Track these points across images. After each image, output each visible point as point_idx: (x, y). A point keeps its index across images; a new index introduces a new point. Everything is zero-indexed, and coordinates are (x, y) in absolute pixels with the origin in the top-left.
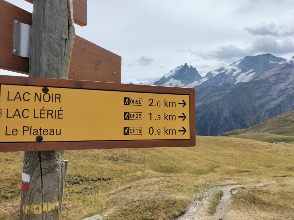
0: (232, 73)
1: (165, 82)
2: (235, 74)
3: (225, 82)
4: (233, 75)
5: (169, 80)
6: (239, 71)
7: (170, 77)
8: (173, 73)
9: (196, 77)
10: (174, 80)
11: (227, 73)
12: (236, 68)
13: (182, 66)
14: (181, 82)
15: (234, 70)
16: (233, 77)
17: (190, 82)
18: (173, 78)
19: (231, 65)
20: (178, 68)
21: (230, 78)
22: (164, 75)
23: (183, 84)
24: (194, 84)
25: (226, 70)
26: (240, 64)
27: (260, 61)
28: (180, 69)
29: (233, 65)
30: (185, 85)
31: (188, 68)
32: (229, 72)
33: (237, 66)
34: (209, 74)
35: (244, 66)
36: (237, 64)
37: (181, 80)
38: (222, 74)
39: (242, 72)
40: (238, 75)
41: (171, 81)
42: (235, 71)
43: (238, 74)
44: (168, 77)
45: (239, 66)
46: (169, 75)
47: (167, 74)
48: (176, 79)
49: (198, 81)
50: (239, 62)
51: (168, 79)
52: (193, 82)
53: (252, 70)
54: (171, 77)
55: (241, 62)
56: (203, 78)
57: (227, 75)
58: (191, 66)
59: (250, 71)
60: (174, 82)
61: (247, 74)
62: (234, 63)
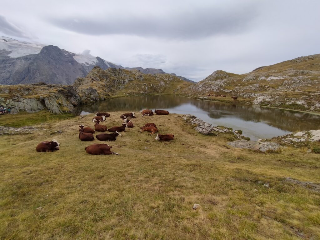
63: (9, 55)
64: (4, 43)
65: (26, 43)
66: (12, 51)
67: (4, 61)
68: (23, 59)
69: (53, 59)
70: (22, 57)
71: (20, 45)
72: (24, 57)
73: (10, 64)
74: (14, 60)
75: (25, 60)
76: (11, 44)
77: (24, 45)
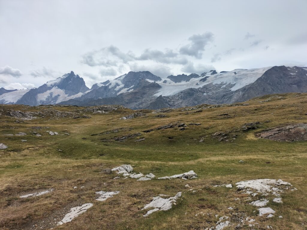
0: (115, 87)
1: (46, 91)
2: (118, 88)
3: (107, 96)
4: (115, 89)
5: (52, 88)
6: (122, 86)
7: (53, 85)
8: (58, 81)
9: (82, 88)
10: (57, 89)
11: (110, 87)
12: (120, 83)
13: (68, 74)
14: (65, 92)
15: (117, 85)
16: (115, 91)
17: (75, 93)
18: (57, 87)
19: (116, 79)
20: (64, 75)
21: (112, 92)
22: (47, 82)
23: (66, 94)
24: (78, 95)
25: (110, 84)
26: (124, 78)
27: (140, 77)
28: (65, 77)
29: (118, 79)
30: (69, 96)
31: (74, 77)
32: (113, 86)
33: (121, 81)
34: (95, 86)
35: (127, 81)
36: (122, 78)
37: (66, 90)
38: (106, 87)
39: (125, 87)
41: (53, 90)
43: (120, 89)
44: (51, 85)
45: (123, 81)
46: (53, 83)
47: (51, 81)
48: (60, 89)
49: (82, 93)
50: (124, 77)
51: (50, 87)
52: (77, 93)
53: (133, 86)
54: (55, 85)
55: (125, 77)
56: (88, 89)
57: (110, 89)
58: (77, 75)
59: (132, 87)
60: (56, 91)
61: (128, 90)
62: (120, 77)
63: (231, 89)
64: (233, 76)
65: (253, 71)
66: (236, 84)
67: (224, 95)
68: (241, 91)
69: (271, 85)
70: (241, 89)
71: (246, 75)
72: (243, 88)
73: (228, 99)
74: (232, 93)
75: (242, 92)
76: (239, 76)
77: (250, 74)
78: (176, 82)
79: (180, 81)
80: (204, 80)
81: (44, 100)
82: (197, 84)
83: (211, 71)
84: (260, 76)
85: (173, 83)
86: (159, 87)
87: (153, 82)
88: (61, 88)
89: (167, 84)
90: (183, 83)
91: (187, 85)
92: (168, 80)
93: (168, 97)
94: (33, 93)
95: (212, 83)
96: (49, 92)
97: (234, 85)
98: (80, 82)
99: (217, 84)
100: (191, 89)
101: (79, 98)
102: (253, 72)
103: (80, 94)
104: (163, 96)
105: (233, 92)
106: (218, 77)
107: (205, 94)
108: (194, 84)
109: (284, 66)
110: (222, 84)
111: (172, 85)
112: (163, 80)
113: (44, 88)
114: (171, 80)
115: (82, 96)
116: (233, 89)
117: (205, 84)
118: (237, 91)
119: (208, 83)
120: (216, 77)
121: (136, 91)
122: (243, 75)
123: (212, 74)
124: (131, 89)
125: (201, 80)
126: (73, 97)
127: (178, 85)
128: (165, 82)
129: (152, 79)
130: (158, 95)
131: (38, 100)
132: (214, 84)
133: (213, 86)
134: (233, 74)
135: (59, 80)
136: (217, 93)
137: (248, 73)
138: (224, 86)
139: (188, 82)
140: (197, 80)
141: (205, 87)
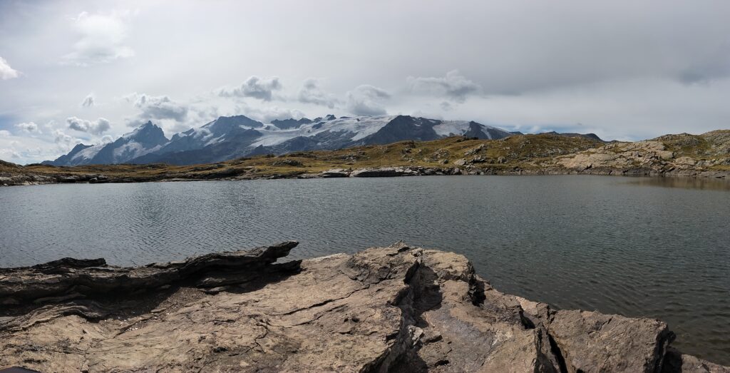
0: (202, 136)
1: (122, 145)
2: (205, 138)
3: (190, 148)
5: (128, 142)
6: (211, 135)
7: (130, 138)
9: (160, 140)
10: (134, 142)
11: (195, 137)
12: (208, 131)
13: (145, 124)
14: (142, 145)
16: (202, 141)
17: (153, 146)
18: (134, 140)
19: (203, 127)
20: (141, 126)
21: (198, 144)
22: (124, 135)
23: (143, 148)
24: (155, 149)
25: (195, 133)
26: (214, 125)
27: (233, 124)
28: (143, 128)
29: (205, 127)
30: (146, 149)
31: (152, 127)
32: (198, 136)
33: (209, 129)
34: (175, 136)
35: (217, 129)
36: (210, 126)
37: (143, 143)
38: (190, 136)
39: (214, 137)
40: (209, 139)
41: (130, 144)
42: (206, 134)
44: (128, 138)
45: (212, 129)
46: (130, 135)
47: (128, 134)
49: (161, 145)
50: (213, 123)
51: (126, 141)
52: (155, 145)
53: (225, 134)
54: (132, 138)
56: (167, 140)
57: (195, 139)
58: (155, 125)
59: (222, 136)
60: (133, 145)
61: (218, 140)
62: (208, 124)
63: (352, 138)
67: (344, 146)
68: (364, 141)
70: (365, 138)
71: (370, 123)
74: (354, 144)
78: (282, 129)
79: (287, 127)
80: (318, 127)
81: (120, 155)
82: (309, 132)
83: (328, 115)
84: (384, 125)
85: (279, 130)
86: (259, 134)
87: (250, 128)
88: (138, 142)
89: (271, 131)
90: (291, 130)
91: (297, 132)
92: (272, 125)
93: (270, 147)
94: (109, 148)
95: (328, 130)
96: (125, 146)
97: (356, 134)
98: (158, 131)
99: (335, 132)
100: (301, 138)
101: (156, 152)
102: (377, 120)
103: (158, 147)
104: (264, 145)
105: (354, 142)
106: (336, 124)
107: (319, 144)
108: (305, 132)
109: (409, 116)
110: (342, 132)
111: (276, 133)
112: (266, 125)
113: (121, 142)
114: (276, 125)
115: (161, 149)
116: (355, 139)
117: (320, 131)
118: (359, 141)
119: (323, 131)
120: (333, 123)
121: (228, 141)
122: (368, 122)
123: (329, 119)
124: (222, 138)
125: (313, 127)
126: (151, 150)
127: (285, 133)
128: (268, 128)
129: (248, 126)
130: (257, 145)
131: (115, 155)
132: (331, 131)
133: (330, 133)
134: (356, 121)
135: (137, 132)
136: (334, 143)
137: (373, 120)
138: (345, 134)
139: (298, 129)
140: (309, 127)
141: (318, 135)
